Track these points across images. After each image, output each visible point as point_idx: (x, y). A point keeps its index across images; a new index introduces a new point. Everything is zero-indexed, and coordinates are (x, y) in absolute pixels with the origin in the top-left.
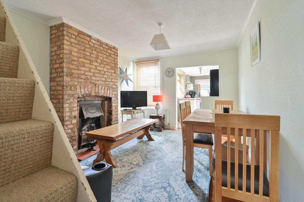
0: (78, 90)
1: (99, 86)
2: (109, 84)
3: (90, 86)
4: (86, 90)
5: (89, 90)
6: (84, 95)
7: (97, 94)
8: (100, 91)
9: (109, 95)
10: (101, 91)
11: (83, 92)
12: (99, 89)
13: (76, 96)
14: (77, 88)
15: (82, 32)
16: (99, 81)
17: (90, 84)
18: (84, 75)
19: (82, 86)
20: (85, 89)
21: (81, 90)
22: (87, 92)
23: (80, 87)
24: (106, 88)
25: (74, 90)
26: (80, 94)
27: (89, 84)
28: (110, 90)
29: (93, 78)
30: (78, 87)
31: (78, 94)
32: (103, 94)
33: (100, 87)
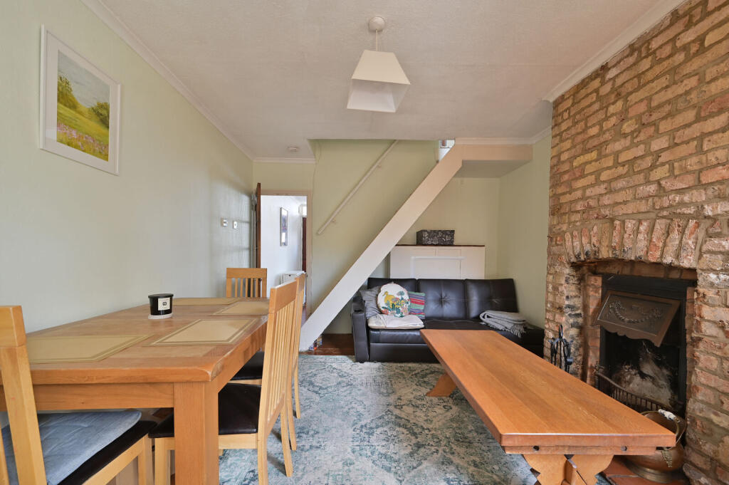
0: (568, 244)
1: (623, 222)
2: (682, 204)
3: (595, 228)
4: (585, 240)
5: (594, 240)
6: (579, 255)
7: (618, 253)
8: (628, 244)
9: (678, 256)
10: (635, 241)
11: (578, 248)
12: (626, 236)
13: (564, 258)
14: (567, 239)
15: (583, 80)
16: (625, 202)
17: (597, 222)
18: (582, 199)
19: (575, 233)
20: (583, 238)
21: (572, 242)
22: (588, 248)
23: (572, 234)
24: (657, 226)
25: (561, 245)
26: (572, 253)
27: (594, 222)
28: (682, 233)
29: (606, 200)
30: (568, 236)
31: (568, 254)
32: (641, 253)
33: (630, 225)
